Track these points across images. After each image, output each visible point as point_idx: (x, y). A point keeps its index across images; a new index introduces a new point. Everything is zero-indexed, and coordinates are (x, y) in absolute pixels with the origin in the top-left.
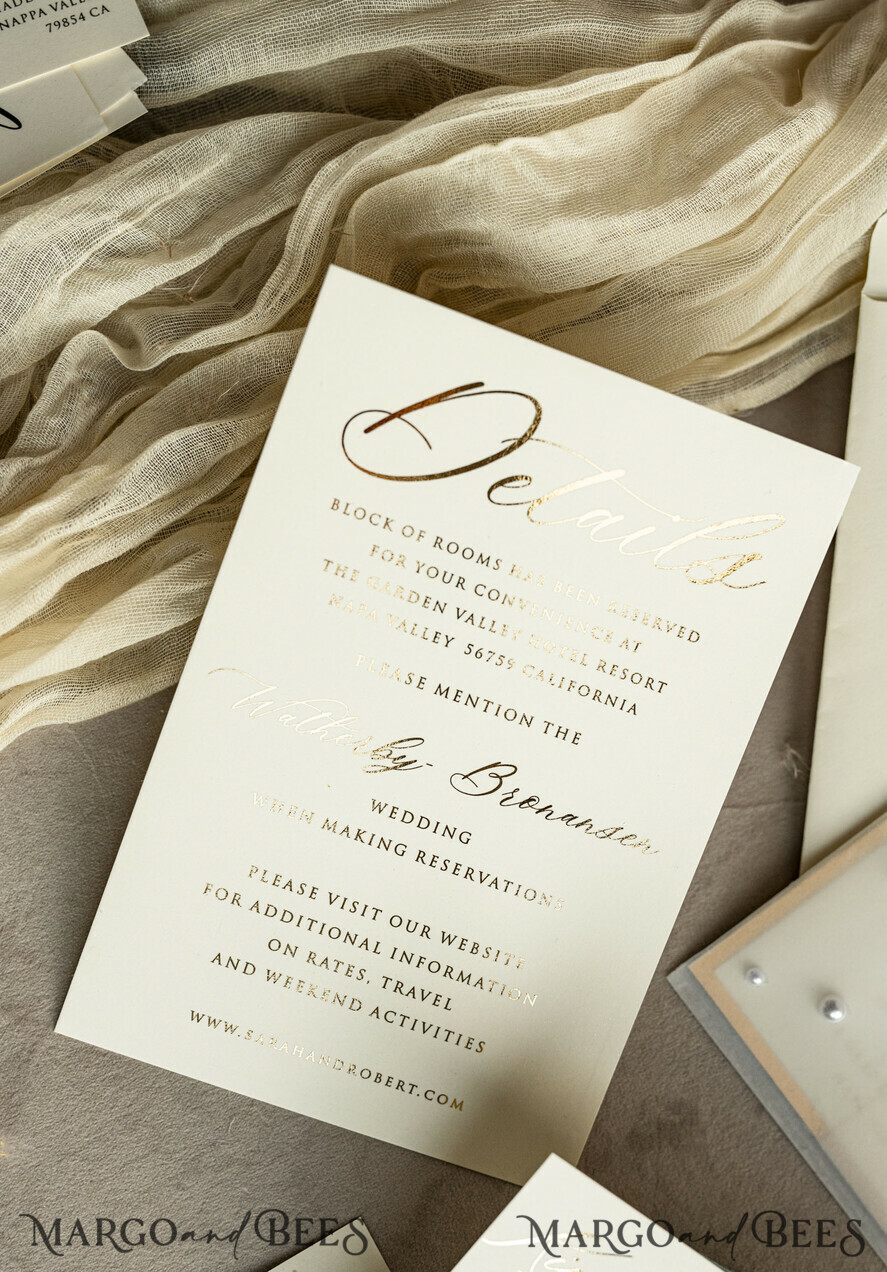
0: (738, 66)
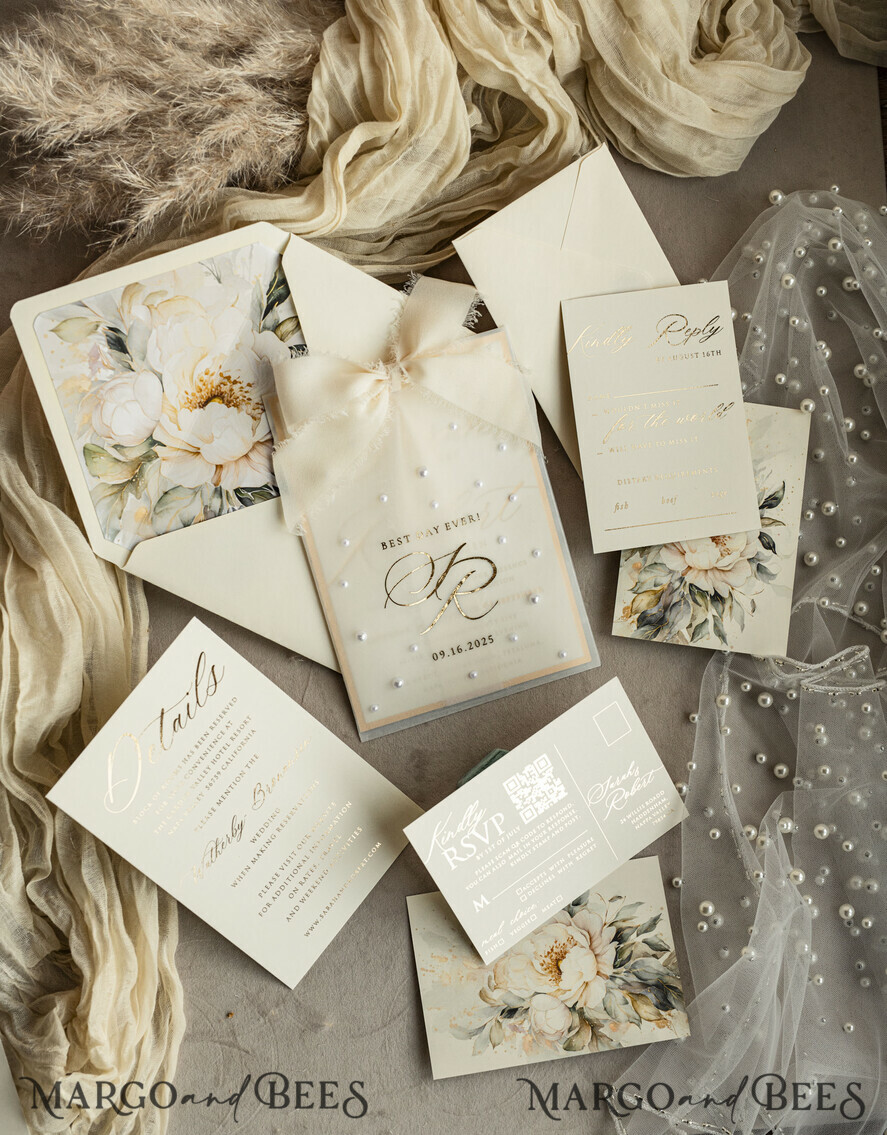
0: (12, 591)
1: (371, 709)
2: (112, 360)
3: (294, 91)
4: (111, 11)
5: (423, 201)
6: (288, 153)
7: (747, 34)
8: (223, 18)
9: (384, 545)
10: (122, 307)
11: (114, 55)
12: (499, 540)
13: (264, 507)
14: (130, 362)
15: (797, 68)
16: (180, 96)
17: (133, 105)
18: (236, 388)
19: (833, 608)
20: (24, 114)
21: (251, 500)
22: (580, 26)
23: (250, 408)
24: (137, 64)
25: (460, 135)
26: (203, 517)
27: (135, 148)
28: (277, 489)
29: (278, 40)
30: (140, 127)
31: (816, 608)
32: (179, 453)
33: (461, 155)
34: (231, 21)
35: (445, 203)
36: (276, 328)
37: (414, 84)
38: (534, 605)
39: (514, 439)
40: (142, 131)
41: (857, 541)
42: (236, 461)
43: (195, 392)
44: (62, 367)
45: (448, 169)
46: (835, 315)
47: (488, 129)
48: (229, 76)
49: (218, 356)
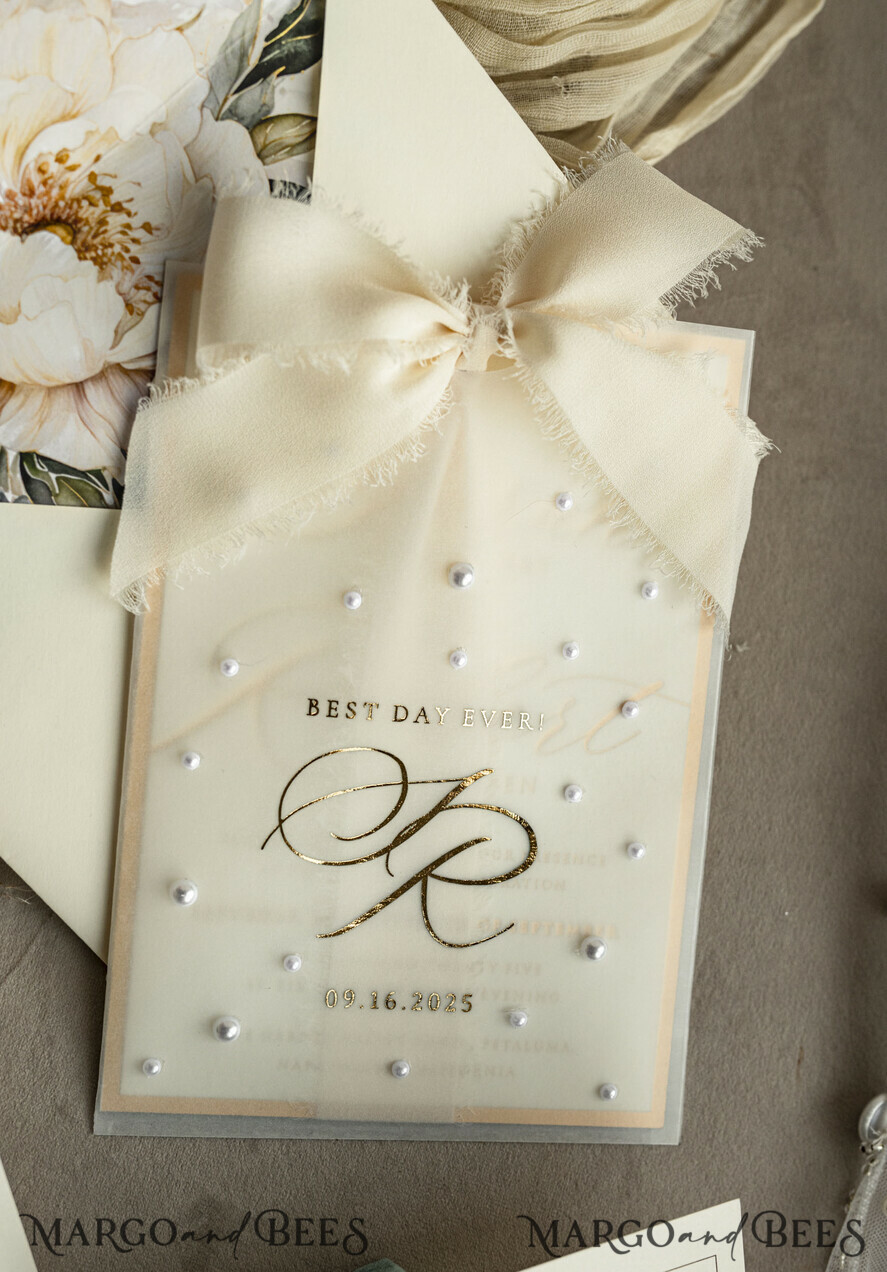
1: (144, 1067)
9: (313, 704)
12: (566, 791)
13: (75, 521)
18: (116, 221)
21: (50, 493)
23: (126, 286)
28: (119, 490)
36: (258, 123)
38: (589, 963)
39: (682, 579)
42: (51, 391)
43: (17, 190)
49: (103, 131)
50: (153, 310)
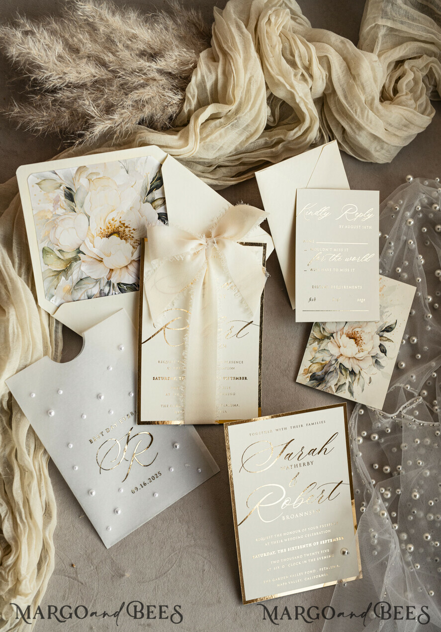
2: (65, 205)
3: (181, 81)
4: (92, 22)
5: (236, 149)
6: (173, 112)
7: (407, 94)
8: (149, 37)
10: (75, 177)
11: (90, 46)
14: (74, 207)
15: (428, 115)
16: (123, 73)
17: (97, 73)
18: (127, 230)
19: (410, 391)
20: (39, 67)
21: (125, 290)
22: (328, 74)
23: (132, 243)
24: (101, 52)
25: (262, 119)
26: (98, 295)
27: (93, 96)
28: (139, 286)
29: (177, 53)
30: (98, 85)
31: (402, 390)
32: (92, 259)
33: (260, 129)
34: (153, 39)
35: (245, 153)
36: (152, 202)
37: (244, 88)
40: (98, 88)
41: (427, 358)
42: (121, 269)
43: (105, 228)
44: (39, 204)
45: (252, 135)
46: (429, 243)
47: (272, 119)
48: (149, 66)
49: (120, 211)
50: (138, 247)
